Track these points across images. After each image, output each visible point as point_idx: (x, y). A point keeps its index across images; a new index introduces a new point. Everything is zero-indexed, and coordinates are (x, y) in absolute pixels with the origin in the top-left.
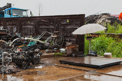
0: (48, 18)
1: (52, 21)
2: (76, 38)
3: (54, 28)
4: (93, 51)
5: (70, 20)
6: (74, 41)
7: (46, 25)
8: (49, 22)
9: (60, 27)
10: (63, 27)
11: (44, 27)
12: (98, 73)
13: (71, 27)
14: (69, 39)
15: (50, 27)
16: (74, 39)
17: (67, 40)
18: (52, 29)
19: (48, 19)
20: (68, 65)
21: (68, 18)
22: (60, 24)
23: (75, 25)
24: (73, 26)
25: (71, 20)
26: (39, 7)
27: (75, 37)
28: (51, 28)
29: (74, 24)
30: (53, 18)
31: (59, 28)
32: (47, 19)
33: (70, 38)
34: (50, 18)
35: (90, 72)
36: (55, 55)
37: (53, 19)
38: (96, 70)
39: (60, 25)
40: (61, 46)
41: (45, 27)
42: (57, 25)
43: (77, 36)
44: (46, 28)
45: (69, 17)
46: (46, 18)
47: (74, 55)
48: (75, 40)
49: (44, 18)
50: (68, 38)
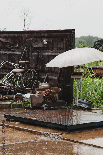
0: (11, 35)
1: (17, 41)
2: (59, 74)
3: (21, 54)
4: (84, 101)
5: (49, 40)
6: (54, 80)
7: (7, 48)
8: (12, 43)
9: (32, 53)
10: (36, 53)
11: (4, 52)
12: (62, 139)
13: (50, 54)
14: (47, 77)
15: (14, 53)
16: (55, 76)
17: (44, 79)
18: (18, 56)
19: (11, 37)
20: (18, 123)
21: (45, 37)
22: (32, 46)
23: (58, 50)
24: (54, 52)
25: (51, 40)
26: (24, 15)
27: (57, 73)
28: (16, 54)
29: (56, 49)
30: (20, 35)
31: (30, 55)
32: (9, 37)
33: (48, 74)
34: (15, 35)
35: (48, 136)
36: (10, 105)
37: (20, 37)
38: (61, 134)
39: (32, 49)
40: (31, 89)
41: (6, 52)
42: (26, 49)
43: (59, 71)
44: (6, 54)
45: (46, 34)
46: (7, 35)
47: (46, 106)
48: (56, 78)
49: (4, 35)
50: (44, 74)
